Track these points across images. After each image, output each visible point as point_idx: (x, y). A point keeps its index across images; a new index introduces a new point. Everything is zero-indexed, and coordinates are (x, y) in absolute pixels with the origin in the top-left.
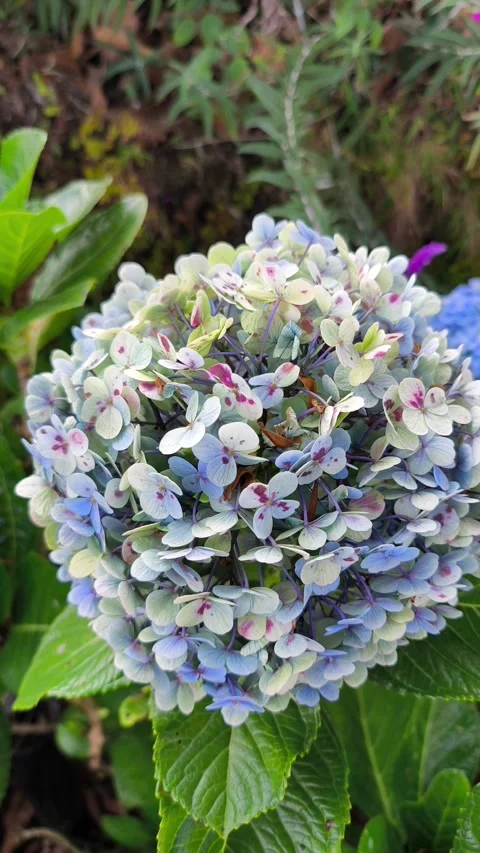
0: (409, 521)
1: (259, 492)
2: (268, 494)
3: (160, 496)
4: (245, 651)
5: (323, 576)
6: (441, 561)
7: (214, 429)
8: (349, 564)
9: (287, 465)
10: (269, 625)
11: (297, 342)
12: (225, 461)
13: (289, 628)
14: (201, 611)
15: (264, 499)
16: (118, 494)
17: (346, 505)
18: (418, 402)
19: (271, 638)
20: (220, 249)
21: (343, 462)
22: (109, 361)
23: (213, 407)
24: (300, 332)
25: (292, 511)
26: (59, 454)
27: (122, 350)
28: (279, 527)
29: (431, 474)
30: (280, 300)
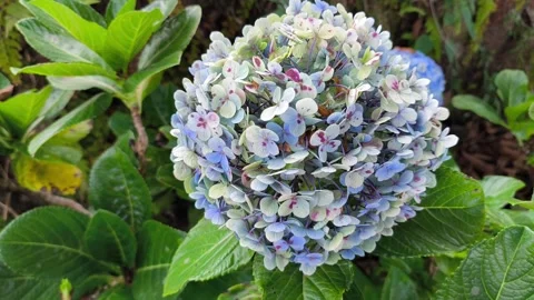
0: (396, 152)
1: (321, 135)
2: (325, 137)
3: (264, 144)
4: (316, 227)
5: (355, 183)
6: (415, 174)
7: (292, 105)
8: (369, 175)
9: (333, 122)
10: (328, 212)
11: (328, 59)
12: (299, 122)
13: (339, 212)
14: (291, 206)
15: (323, 140)
16: (237, 147)
17: (363, 144)
18: (396, 87)
19: (330, 219)
20: (272, 16)
21: (361, 120)
22: (222, 77)
23: (290, 93)
24: (328, 53)
25: (336, 148)
26: (201, 128)
27: (230, 70)
28: (330, 157)
29: (405, 126)
30: (317, 37)
